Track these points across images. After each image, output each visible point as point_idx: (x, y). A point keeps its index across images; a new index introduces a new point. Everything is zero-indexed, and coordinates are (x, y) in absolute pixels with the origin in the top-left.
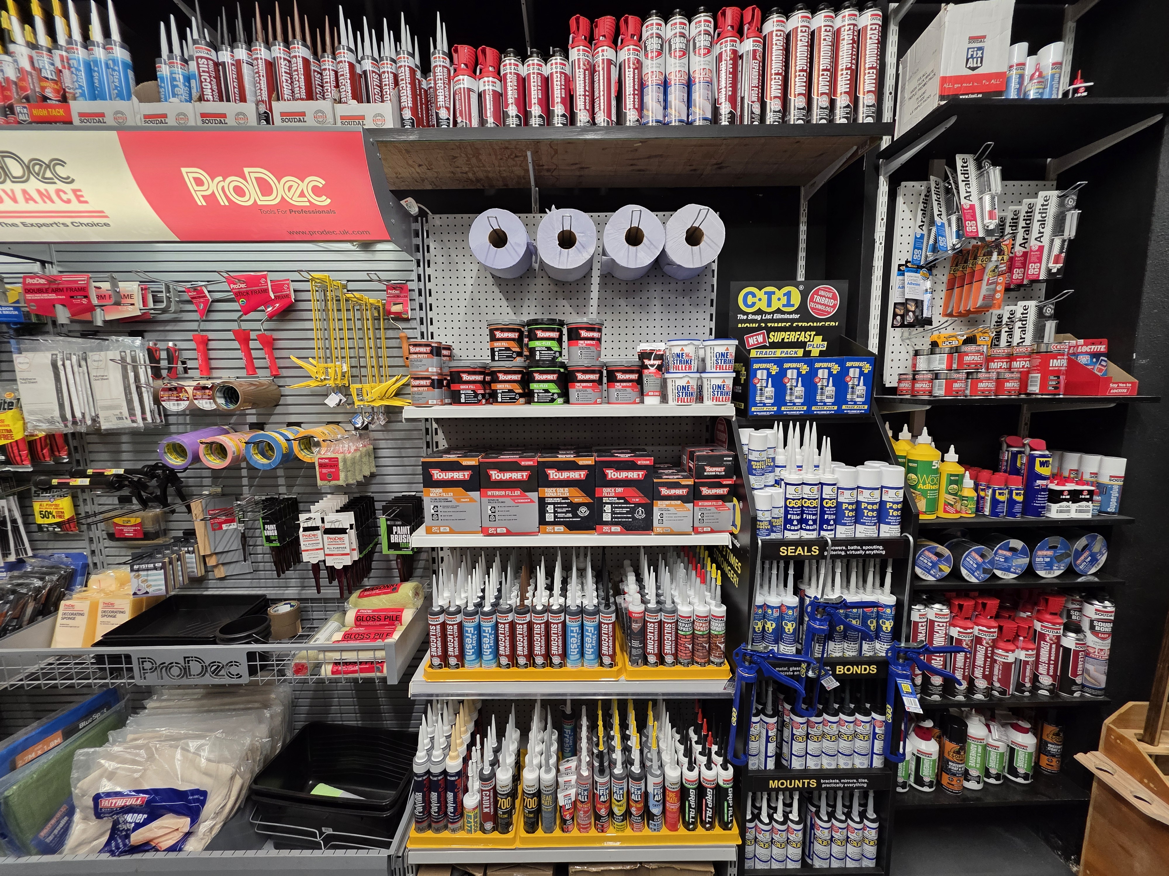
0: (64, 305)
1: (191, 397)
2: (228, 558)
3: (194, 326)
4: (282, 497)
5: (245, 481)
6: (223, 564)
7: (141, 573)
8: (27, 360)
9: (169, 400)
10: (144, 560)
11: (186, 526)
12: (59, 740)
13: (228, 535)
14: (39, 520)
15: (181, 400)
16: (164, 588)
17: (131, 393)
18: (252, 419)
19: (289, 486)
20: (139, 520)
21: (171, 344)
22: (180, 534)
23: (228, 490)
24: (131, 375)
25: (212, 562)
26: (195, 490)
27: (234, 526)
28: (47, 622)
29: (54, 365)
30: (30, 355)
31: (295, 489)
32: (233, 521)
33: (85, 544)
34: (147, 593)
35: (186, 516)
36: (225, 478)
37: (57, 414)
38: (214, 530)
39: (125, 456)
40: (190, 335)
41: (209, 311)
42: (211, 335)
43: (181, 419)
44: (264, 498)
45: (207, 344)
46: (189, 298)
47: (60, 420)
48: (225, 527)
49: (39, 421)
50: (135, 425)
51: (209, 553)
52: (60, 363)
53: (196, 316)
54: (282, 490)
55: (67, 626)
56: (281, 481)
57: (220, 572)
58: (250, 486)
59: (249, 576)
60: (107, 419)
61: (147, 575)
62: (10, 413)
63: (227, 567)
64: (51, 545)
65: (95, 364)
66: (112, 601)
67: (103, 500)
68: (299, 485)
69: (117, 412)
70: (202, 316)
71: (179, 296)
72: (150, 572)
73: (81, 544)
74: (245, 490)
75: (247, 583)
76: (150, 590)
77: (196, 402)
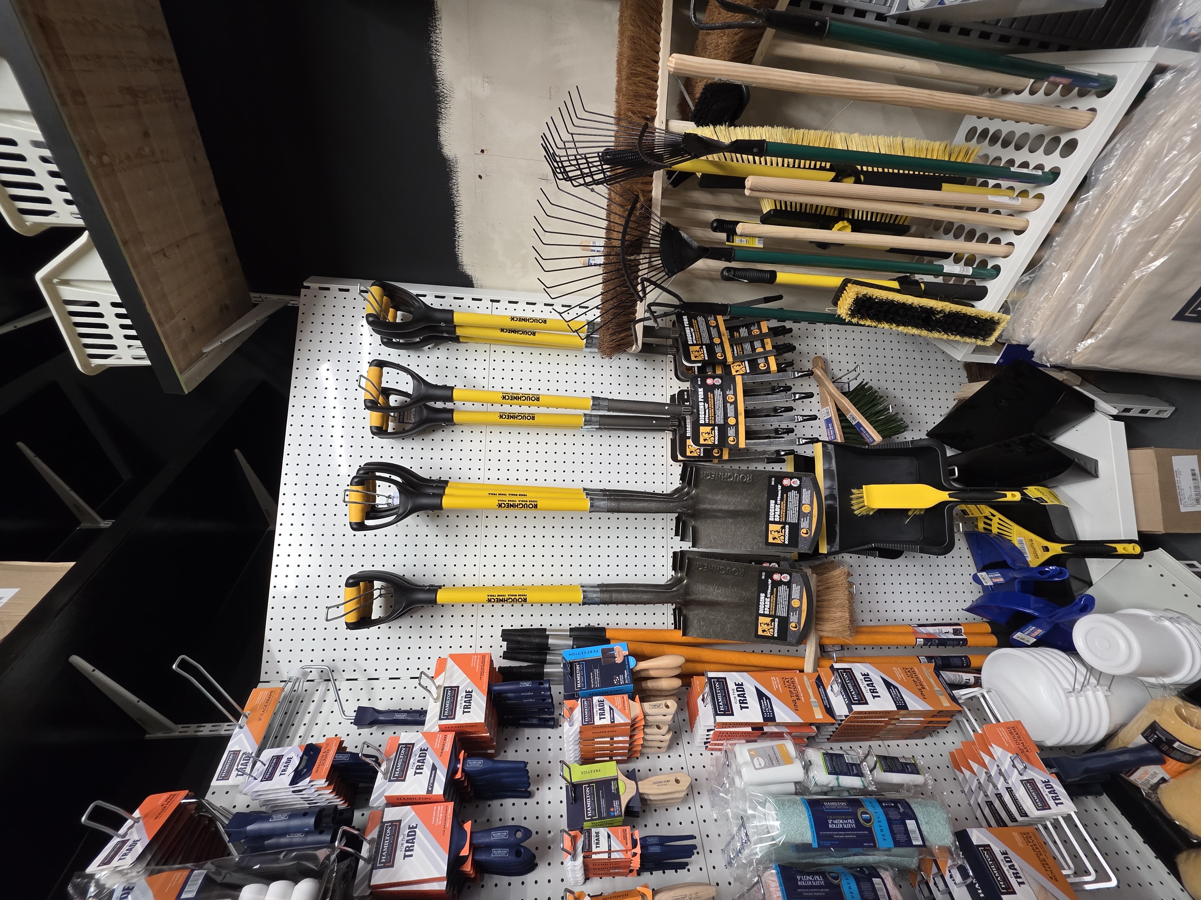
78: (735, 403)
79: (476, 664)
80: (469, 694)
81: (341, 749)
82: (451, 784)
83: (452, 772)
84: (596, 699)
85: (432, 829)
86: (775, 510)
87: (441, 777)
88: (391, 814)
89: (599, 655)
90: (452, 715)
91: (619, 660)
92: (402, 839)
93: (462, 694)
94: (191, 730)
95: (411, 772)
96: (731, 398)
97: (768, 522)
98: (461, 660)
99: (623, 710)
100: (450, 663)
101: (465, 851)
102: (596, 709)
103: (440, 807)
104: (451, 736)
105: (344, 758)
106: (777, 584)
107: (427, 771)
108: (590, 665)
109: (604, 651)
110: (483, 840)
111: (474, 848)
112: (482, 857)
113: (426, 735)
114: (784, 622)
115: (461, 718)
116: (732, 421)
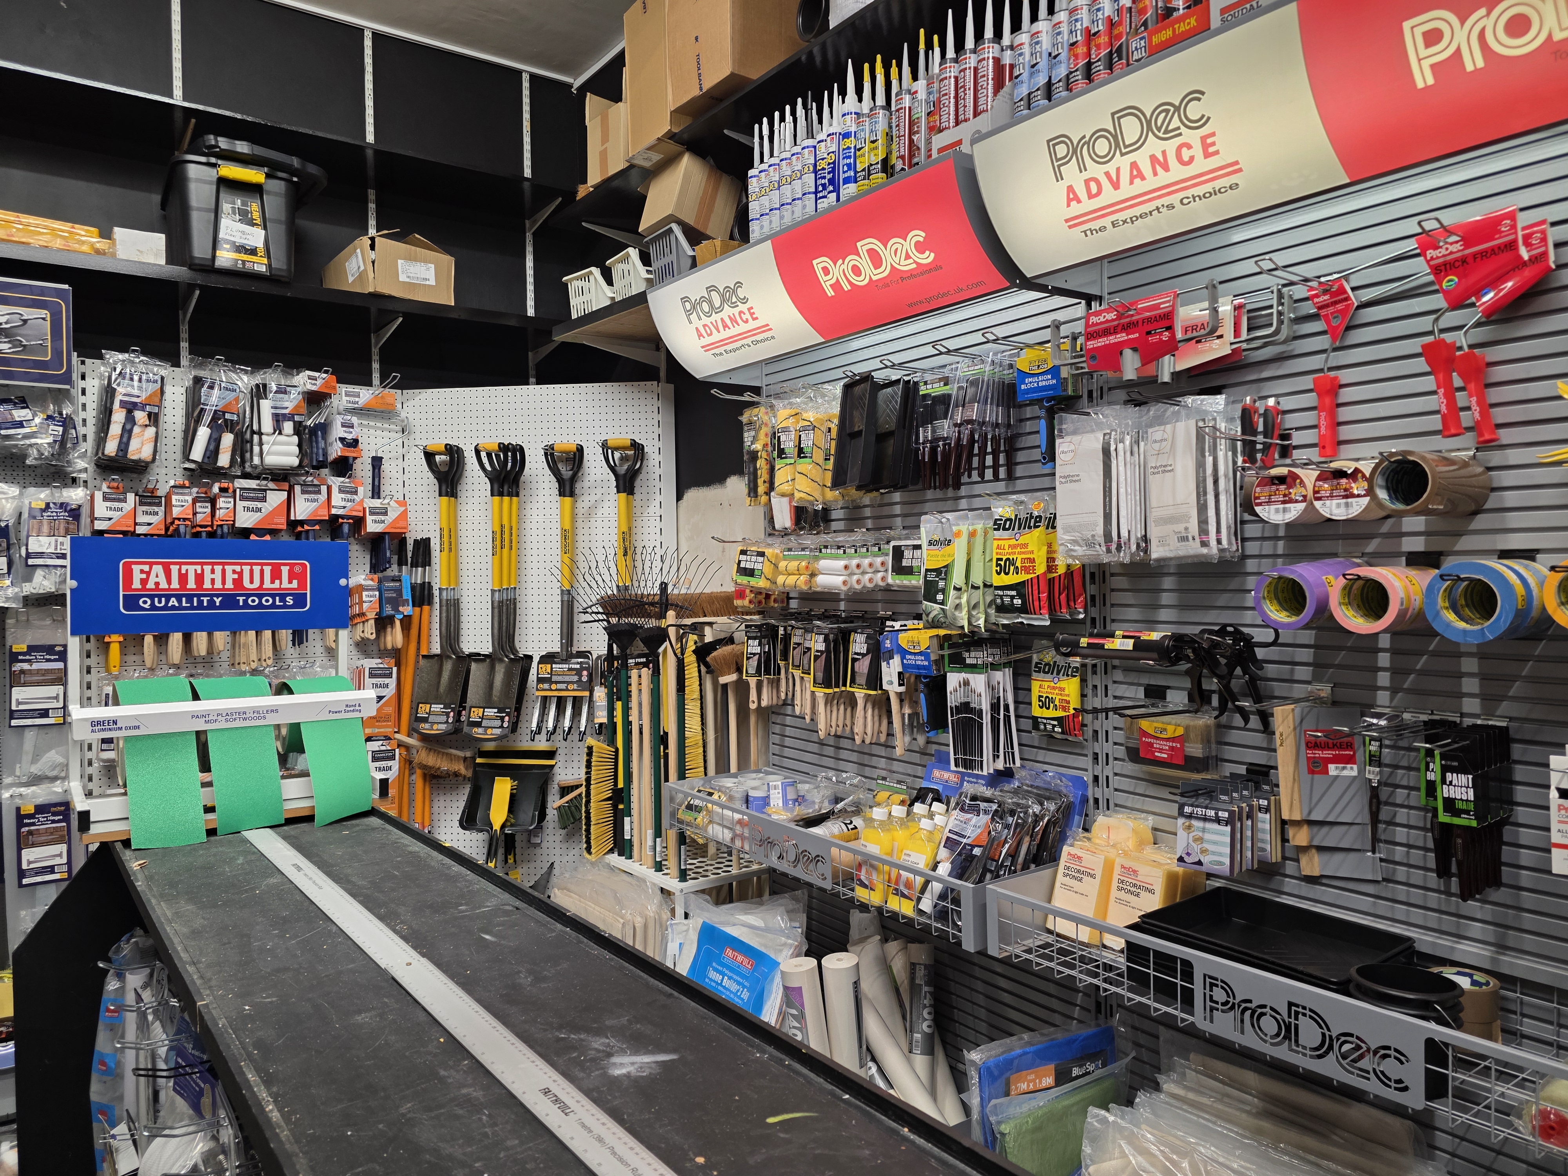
0: (1135, 350)
1: (1310, 494)
2: (1330, 838)
3: (1315, 362)
4: (1468, 722)
5: (1384, 679)
6: (1320, 849)
7: (1196, 823)
8: (1072, 447)
9: (1269, 502)
10: (1201, 800)
11: (1259, 758)
12: (1049, 1081)
13: (1336, 790)
14: (1037, 711)
15: (1291, 501)
16: (1227, 861)
17: (1205, 493)
18: (1417, 545)
19: (1490, 700)
20: (1180, 731)
21: (1271, 402)
22: (1242, 770)
23: (1344, 694)
24: (1209, 460)
25: (1300, 837)
26: (1279, 689)
27: (1352, 771)
28: (1045, 873)
29: (1106, 452)
30: (1076, 438)
31: (1504, 708)
32: (1350, 760)
33: (1086, 762)
34: (1200, 863)
35: (1258, 739)
36: (1340, 667)
37: (1100, 530)
38: (1311, 772)
39: (1164, 615)
40: (1307, 382)
41: (1349, 328)
42: (1345, 376)
43: (1267, 548)
44: (1424, 718)
45: (1336, 395)
46: (1313, 311)
47: (1102, 540)
48: (1333, 769)
49: (1075, 542)
50: (1205, 551)
51: (1297, 817)
52: (1113, 448)
53: (1323, 342)
54: (1471, 705)
55: (1070, 889)
56: (1470, 685)
57: (1312, 865)
58: (1394, 690)
59: (1370, 889)
60: (1162, 541)
61: (1204, 830)
62: (1036, 532)
63: (1326, 856)
64: (1041, 755)
65: (1156, 446)
66: (1135, 866)
67: (1121, 690)
68: (1514, 698)
69: (1180, 527)
70: (1334, 339)
71: (1295, 310)
72: (1209, 825)
73: (1081, 762)
74: (1383, 697)
75: (1365, 903)
76: (1205, 859)
77: (1318, 504)
78: (567, 690)
79: (401, 524)
80: (383, 522)
81: (355, 458)
82: (337, 517)
83: (343, 517)
84: (377, 593)
85: (316, 510)
86: (491, 712)
87: (340, 512)
88: (324, 489)
89: (405, 597)
90: (372, 514)
91: (401, 609)
92: (313, 496)
93: (383, 518)
94: (375, 357)
95: (343, 496)
96: (570, 687)
97: (484, 708)
98: (404, 515)
99: (370, 608)
100: (403, 509)
101: (306, 527)
102: (371, 593)
103: (326, 513)
104: (361, 514)
105: (351, 460)
106: (447, 714)
107: (343, 504)
108: (399, 591)
109: (407, 600)
110: (311, 535)
111: (307, 531)
112: (303, 535)
113: (362, 501)
114: (425, 720)
115: (369, 519)
116: (554, 687)
